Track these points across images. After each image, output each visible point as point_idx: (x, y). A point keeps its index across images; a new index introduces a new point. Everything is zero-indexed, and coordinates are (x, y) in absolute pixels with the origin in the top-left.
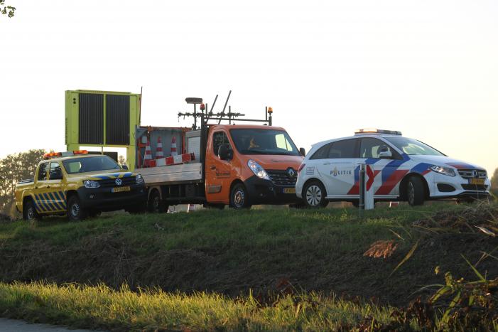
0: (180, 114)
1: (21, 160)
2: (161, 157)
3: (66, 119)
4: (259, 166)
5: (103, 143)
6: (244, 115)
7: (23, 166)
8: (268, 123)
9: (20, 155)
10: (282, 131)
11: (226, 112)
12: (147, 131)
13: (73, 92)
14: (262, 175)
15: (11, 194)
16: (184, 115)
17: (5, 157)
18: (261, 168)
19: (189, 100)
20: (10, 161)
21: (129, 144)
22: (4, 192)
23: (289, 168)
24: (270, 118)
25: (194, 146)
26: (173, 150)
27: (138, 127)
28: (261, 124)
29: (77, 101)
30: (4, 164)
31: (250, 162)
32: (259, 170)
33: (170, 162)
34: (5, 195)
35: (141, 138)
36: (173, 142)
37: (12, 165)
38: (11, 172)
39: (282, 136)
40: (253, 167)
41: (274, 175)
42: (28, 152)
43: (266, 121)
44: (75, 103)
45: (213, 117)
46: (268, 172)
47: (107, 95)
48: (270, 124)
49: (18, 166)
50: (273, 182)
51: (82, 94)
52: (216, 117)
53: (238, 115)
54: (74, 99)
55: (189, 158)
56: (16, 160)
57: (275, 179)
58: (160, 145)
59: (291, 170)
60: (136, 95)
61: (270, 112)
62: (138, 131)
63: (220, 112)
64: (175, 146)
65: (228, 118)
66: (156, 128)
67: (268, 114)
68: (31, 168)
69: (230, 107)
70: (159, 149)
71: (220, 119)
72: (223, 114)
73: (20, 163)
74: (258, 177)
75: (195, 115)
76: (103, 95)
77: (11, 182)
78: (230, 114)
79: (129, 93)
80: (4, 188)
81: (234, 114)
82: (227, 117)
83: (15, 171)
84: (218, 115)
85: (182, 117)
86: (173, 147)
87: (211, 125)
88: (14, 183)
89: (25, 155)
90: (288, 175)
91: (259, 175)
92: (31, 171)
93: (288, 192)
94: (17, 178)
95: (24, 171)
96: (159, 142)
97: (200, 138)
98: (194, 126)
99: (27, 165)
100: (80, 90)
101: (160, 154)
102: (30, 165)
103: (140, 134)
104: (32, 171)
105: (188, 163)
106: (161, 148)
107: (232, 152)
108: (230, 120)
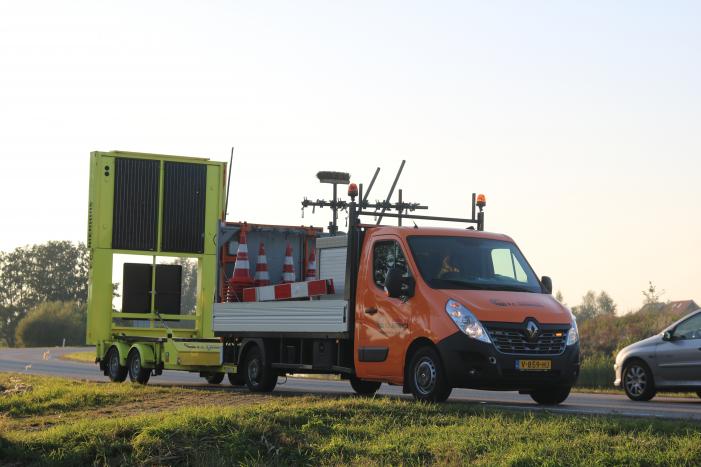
0: (306, 203)
1: (35, 255)
2: (266, 283)
3: (90, 205)
4: (469, 314)
5: (155, 250)
6: (426, 208)
7: (38, 265)
8: (475, 225)
9: (34, 248)
10: (506, 242)
11: (394, 200)
12: (239, 232)
13: (104, 155)
14: (476, 332)
15: (19, 304)
16: (314, 204)
17: (13, 251)
18: (473, 318)
19: (324, 177)
20: (19, 257)
21: (203, 252)
22: (9, 301)
23: (529, 319)
24: (481, 216)
25: (333, 265)
26: (288, 269)
27: (223, 225)
28: (463, 226)
29: (112, 171)
30: (11, 260)
31: (451, 304)
32: (468, 322)
33: (283, 294)
34: (11, 306)
35: (227, 245)
36: (288, 254)
37: (22, 262)
38: (20, 273)
39: (507, 252)
40: (457, 315)
41: (499, 333)
42: (46, 244)
43: (473, 221)
44: (107, 174)
45: (368, 210)
46: (488, 326)
47: (166, 163)
48: (481, 227)
49: (31, 264)
50: (497, 347)
51: (120, 159)
52: (372, 210)
53: (414, 207)
54: (107, 168)
55: (322, 290)
56: (29, 255)
57: (500, 340)
58: (263, 259)
59: (531, 324)
60: (218, 165)
61: (482, 204)
62: (222, 231)
63: (381, 201)
64: (290, 261)
65: (397, 212)
66: (257, 226)
67: (477, 209)
68: (50, 268)
69: (400, 191)
70: (261, 267)
71: (382, 215)
72: (386, 205)
73: (35, 260)
74: (466, 337)
75: (335, 205)
76: (159, 162)
77: (20, 287)
78: (400, 206)
79: (205, 160)
80: (9, 296)
81: (407, 206)
82: (394, 211)
83: (26, 271)
84: (378, 206)
85: (310, 208)
86: (288, 263)
87: (367, 227)
88: (24, 288)
89: (42, 249)
90: (524, 332)
91: (469, 331)
92: (49, 273)
93: (526, 367)
94: (28, 282)
95: (40, 272)
96: (262, 253)
97: (346, 250)
98: (333, 227)
99: (43, 263)
100: (117, 152)
101: (263, 275)
102: (48, 264)
103: (226, 237)
104: (52, 272)
105: (319, 298)
106: (264, 265)
107: (411, 281)
108: (400, 216)
